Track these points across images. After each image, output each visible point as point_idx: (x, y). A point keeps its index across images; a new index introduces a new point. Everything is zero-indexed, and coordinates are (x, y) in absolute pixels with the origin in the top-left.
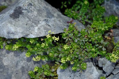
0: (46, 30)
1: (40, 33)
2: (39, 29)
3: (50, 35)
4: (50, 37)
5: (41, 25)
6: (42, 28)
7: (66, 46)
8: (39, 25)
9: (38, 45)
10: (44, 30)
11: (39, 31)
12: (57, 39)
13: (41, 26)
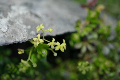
0: (29, 27)
1: (15, 32)
2: (11, 23)
3: (41, 38)
4: (42, 41)
5: (16, 14)
6: (19, 22)
7: (84, 63)
8: (11, 15)
9: (10, 67)
10: (24, 27)
11: (11, 29)
12: (62, 46)
13: (16, 18)
